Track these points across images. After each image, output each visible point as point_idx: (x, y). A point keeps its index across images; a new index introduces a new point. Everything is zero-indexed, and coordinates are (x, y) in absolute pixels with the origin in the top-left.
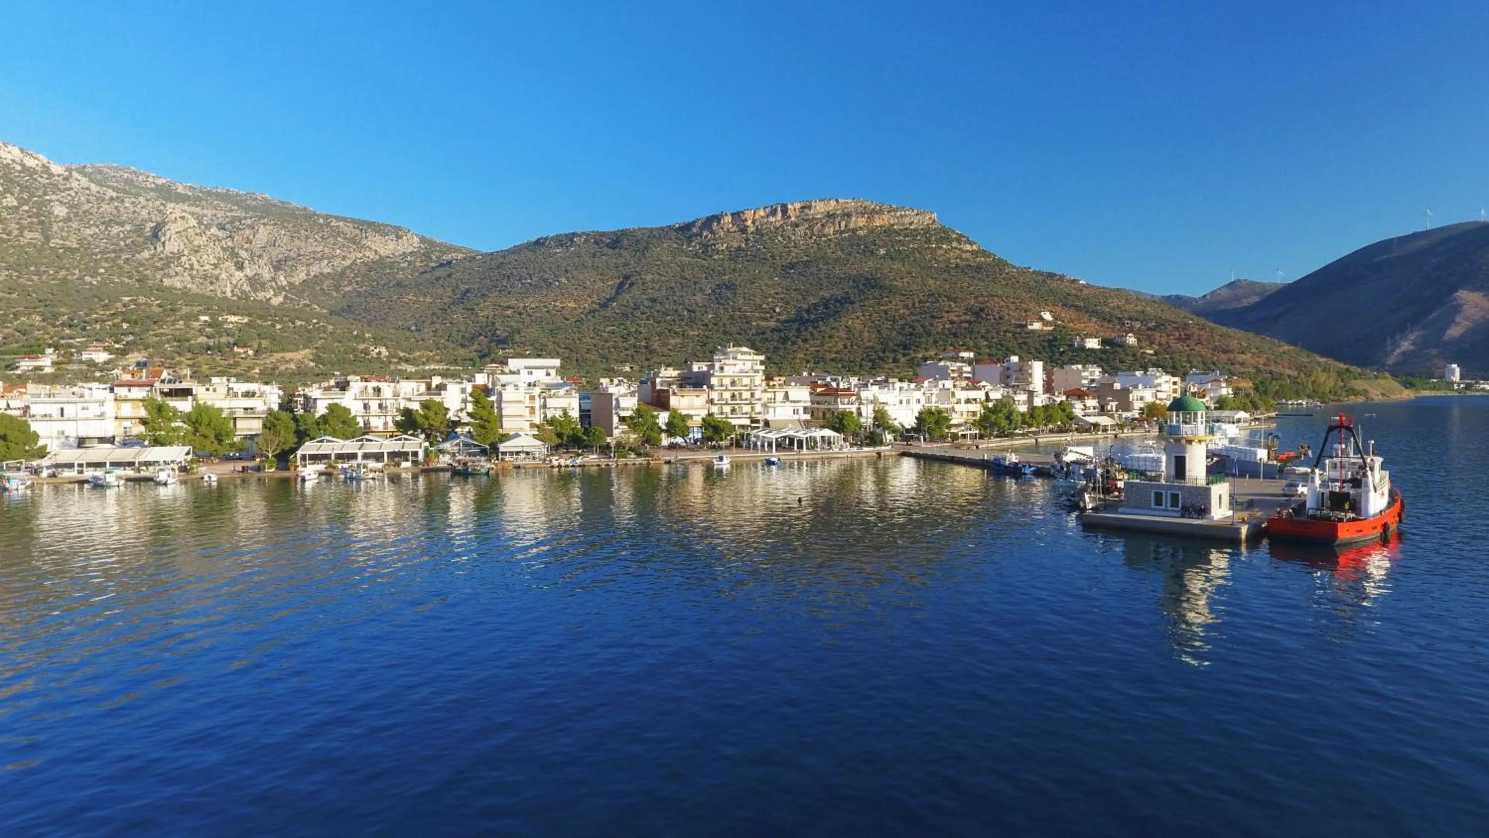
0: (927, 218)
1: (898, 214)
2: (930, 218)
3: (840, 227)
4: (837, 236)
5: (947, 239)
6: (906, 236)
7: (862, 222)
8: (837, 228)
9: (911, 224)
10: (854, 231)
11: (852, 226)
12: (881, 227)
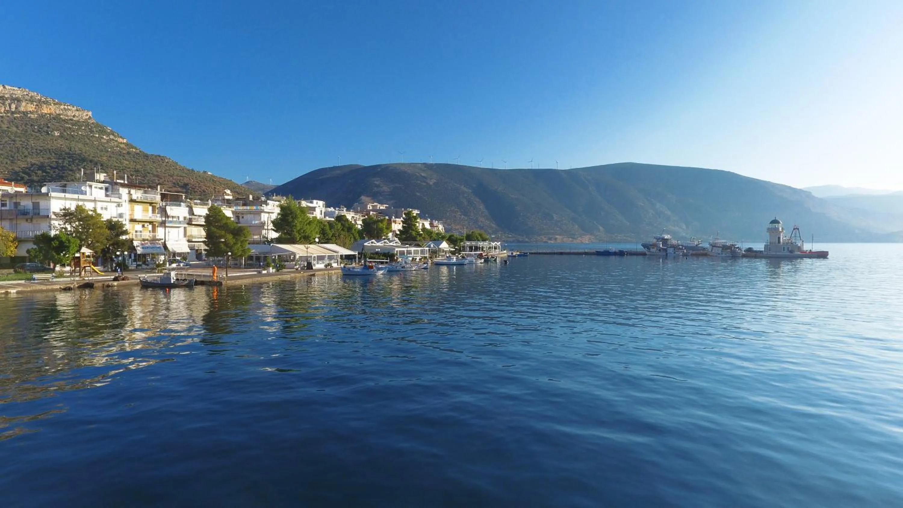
0: (85, 114)
1: (62, 107)
2: (87, 115)
3: (10, 107)
4: (9, 115)
5: (103, 131)
6: (73, 125)
7: (31, 107)
8: (7, 108)
9: (74, 116)
10: (25, 113)
11: (22, 109)
12: (50, 114)
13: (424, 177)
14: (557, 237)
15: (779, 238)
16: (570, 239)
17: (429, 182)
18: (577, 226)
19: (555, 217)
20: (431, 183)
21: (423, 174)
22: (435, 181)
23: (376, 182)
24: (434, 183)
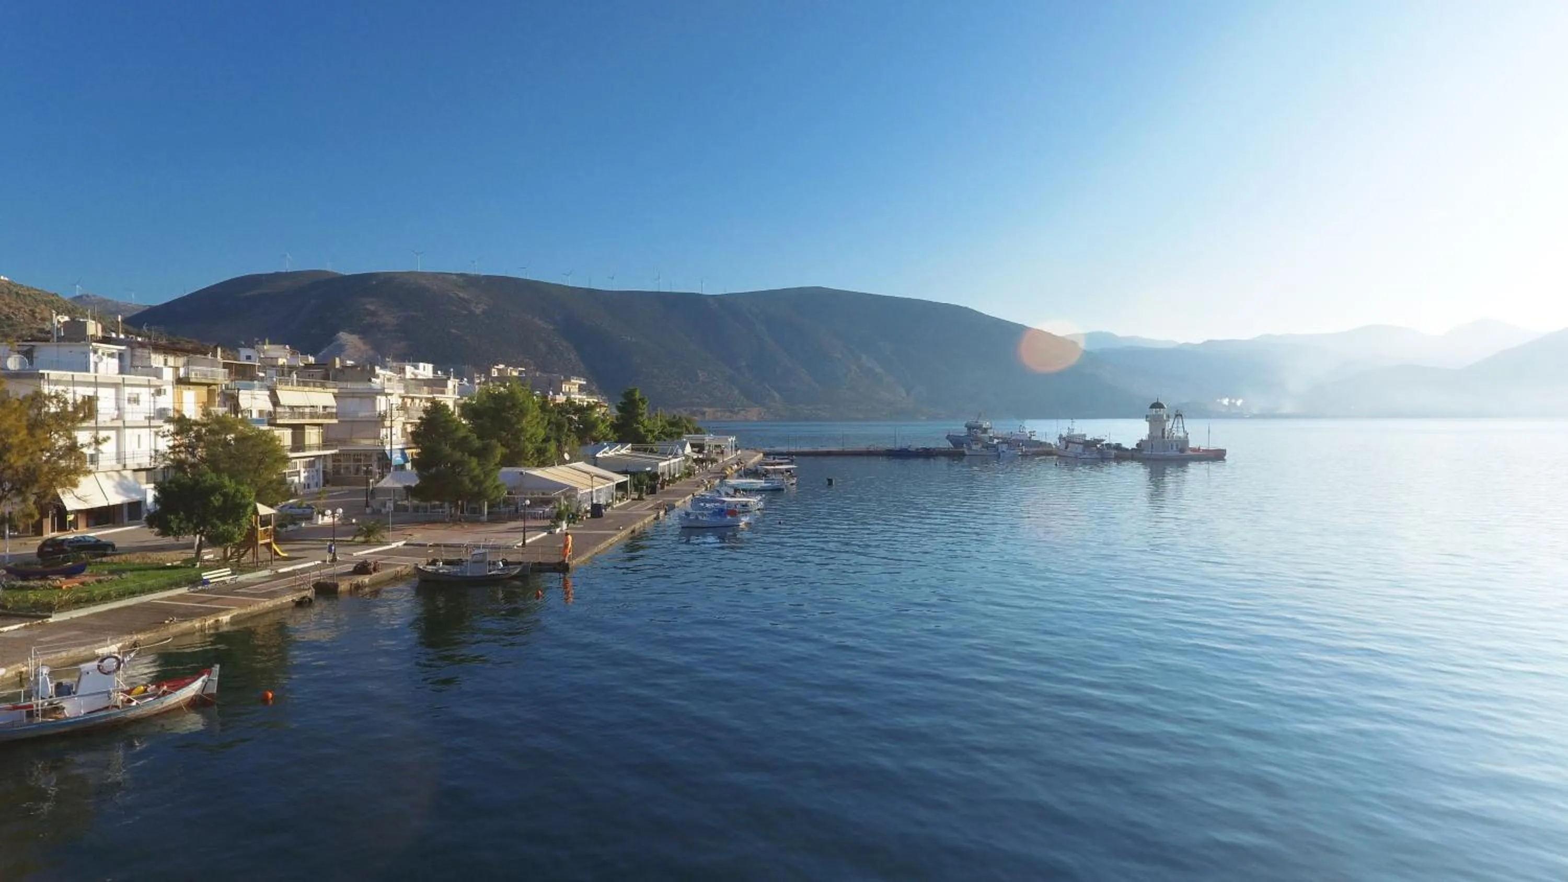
13: (463, 299)
14: (705, 409)
15: (1164, 430)
16: (728, 414)
17: (473, 309)
18: (736, 392)
19: (702, 376)
20: (478, 311)
21: (461, 295)
22: (485, 307)
23: (369, 307)
24: (484, 312)
